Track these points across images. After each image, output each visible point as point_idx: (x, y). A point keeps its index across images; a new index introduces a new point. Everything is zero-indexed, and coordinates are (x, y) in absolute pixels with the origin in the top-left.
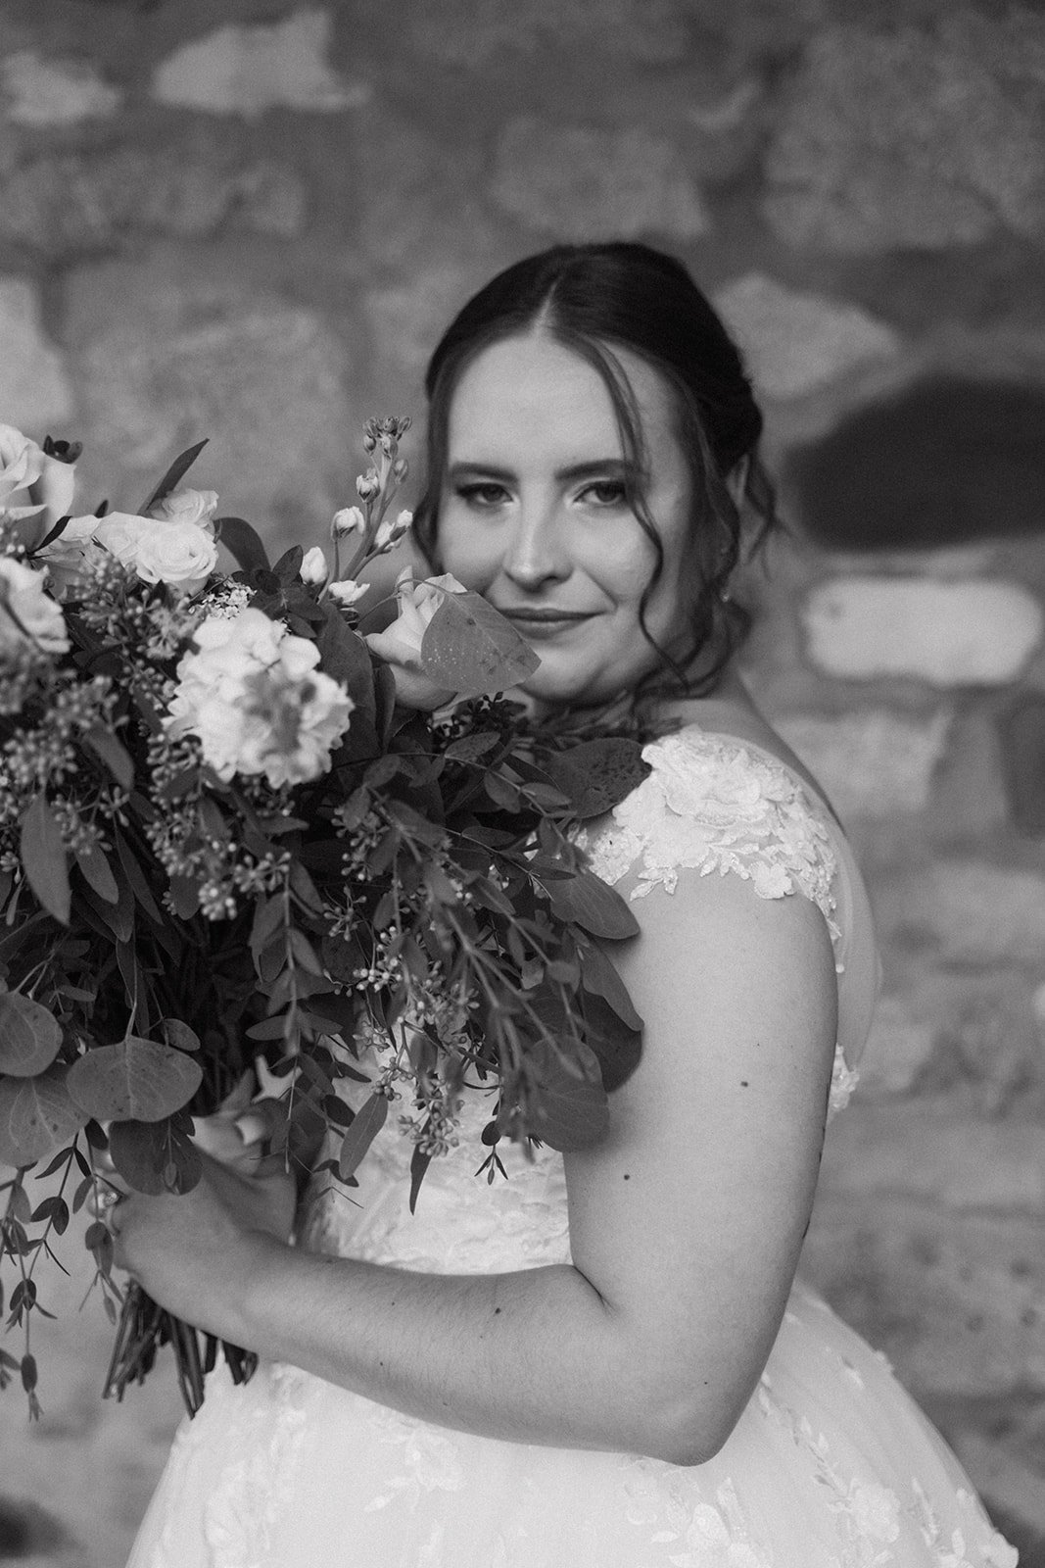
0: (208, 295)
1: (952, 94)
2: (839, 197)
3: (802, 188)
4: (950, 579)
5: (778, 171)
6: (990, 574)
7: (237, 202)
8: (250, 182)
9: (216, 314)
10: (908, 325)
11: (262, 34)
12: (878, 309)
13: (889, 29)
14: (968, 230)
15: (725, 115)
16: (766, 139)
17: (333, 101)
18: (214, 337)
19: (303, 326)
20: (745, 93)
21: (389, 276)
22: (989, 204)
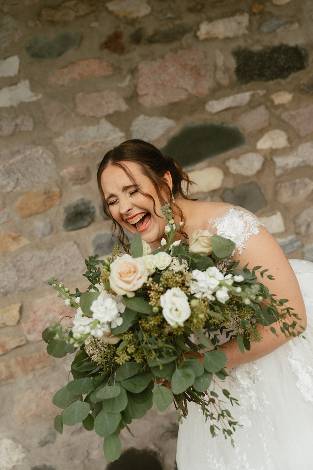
0: (16, 148)
1: (172, 70)
2: (155, 95)
3: (147, 95)
4: (201, 169)
5: (140, 93)
6: (209, 166)
7: (16, 125)
8: (18, 121)
9: (18, 152)
10: (176, 119)
11: (13, 87)
12: (169, 117)
13: (154, 59)
14: (183, 96)
15: (126, 83)
16: (136, 86)
17: (34, 99)
18: (19, 157)
19: (40, 150)
20: (129, 78)
21: (58, 134)
22: (186, 90)
